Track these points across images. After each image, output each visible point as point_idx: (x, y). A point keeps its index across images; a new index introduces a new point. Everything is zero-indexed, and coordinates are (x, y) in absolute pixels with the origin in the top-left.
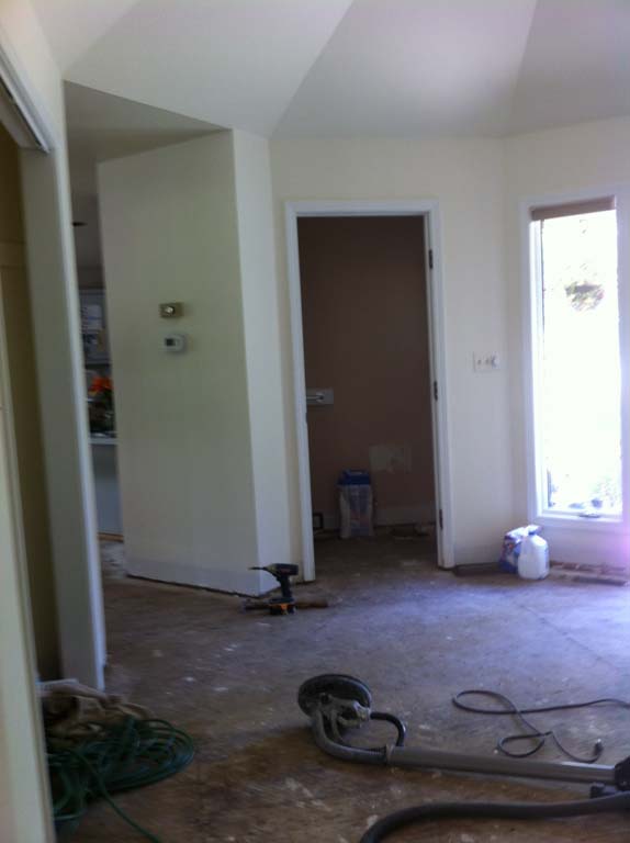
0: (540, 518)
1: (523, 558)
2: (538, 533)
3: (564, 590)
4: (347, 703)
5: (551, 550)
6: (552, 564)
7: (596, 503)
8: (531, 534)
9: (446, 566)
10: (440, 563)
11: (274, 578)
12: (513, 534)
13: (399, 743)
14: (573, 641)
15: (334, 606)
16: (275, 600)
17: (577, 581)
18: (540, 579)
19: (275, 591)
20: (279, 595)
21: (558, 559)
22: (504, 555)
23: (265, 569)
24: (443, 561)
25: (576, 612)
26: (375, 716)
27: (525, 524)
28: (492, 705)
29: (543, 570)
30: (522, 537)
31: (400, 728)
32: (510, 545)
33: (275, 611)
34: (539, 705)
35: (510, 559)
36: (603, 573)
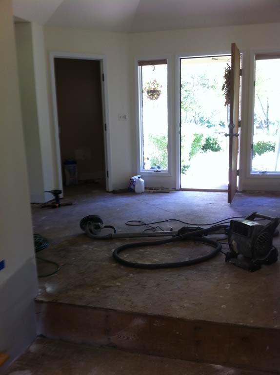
0: (142, 173)
1: (136, 186)
2: (142, 177)
3: (151, 195)
4: (97, 224)
5: (145, 183)
6: (145, 188)
7: (159, 167)
8: (139, 178)
9: (110, 191)
10: (107, 190)
11: (53, 195)
12: (133, 178)
13: (115, 232)
14: (157, 207)
15: (75, 204)
16: (53, 203)
17: (154, 193)
18: (142, 193)
19: (53, 200)
20: (55, 201)
21: (148, 187)
22: (130, 186)
23: (49, 192)
24: (109, 189)
25: (156, 200)
26: (106, 227)
27: (136, 175)
28: (138, 224)
29: (143, 190)
30: (136, 179)
31: (114, 229)
32: (132, 182)
33: (54, 207)
34: (152, 222)
35: (132, 187)
36: (162, 190)
